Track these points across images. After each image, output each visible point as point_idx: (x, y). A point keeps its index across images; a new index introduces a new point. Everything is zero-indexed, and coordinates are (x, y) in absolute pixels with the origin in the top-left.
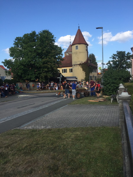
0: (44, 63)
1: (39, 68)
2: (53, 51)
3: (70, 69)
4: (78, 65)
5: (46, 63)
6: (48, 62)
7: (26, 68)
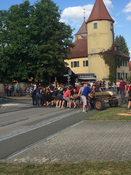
0: (42, 52)
1: (34, 60)
2: (57, 32)
3: (84, 62)
4: (97, 55)
5: (47, 52)
6: (50, 50)
7: (14, 61)
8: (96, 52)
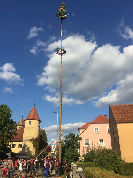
4: (29, 141)
8: (29, 139)
